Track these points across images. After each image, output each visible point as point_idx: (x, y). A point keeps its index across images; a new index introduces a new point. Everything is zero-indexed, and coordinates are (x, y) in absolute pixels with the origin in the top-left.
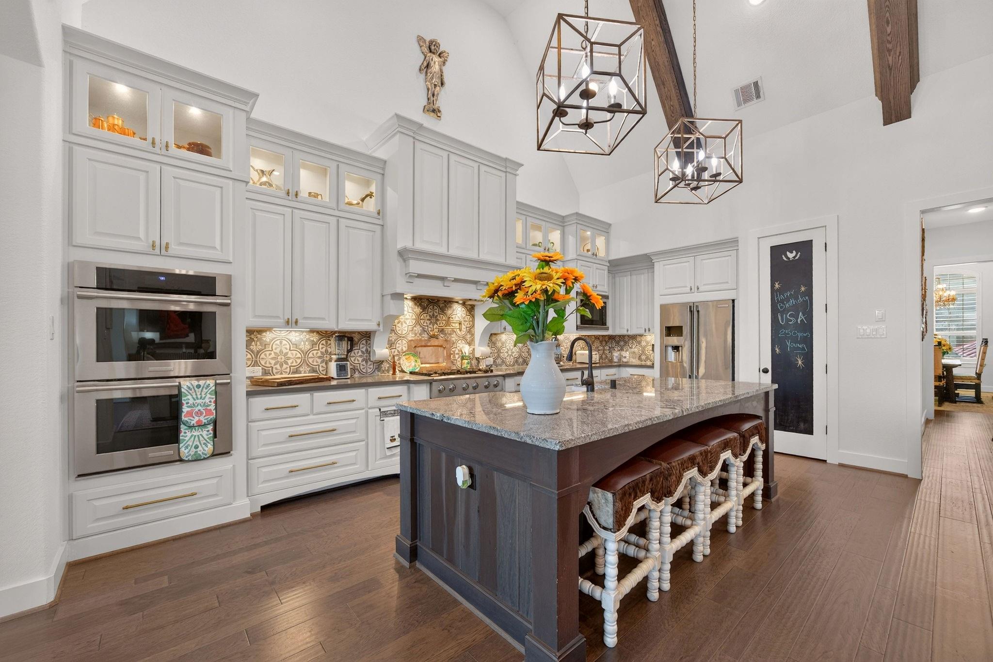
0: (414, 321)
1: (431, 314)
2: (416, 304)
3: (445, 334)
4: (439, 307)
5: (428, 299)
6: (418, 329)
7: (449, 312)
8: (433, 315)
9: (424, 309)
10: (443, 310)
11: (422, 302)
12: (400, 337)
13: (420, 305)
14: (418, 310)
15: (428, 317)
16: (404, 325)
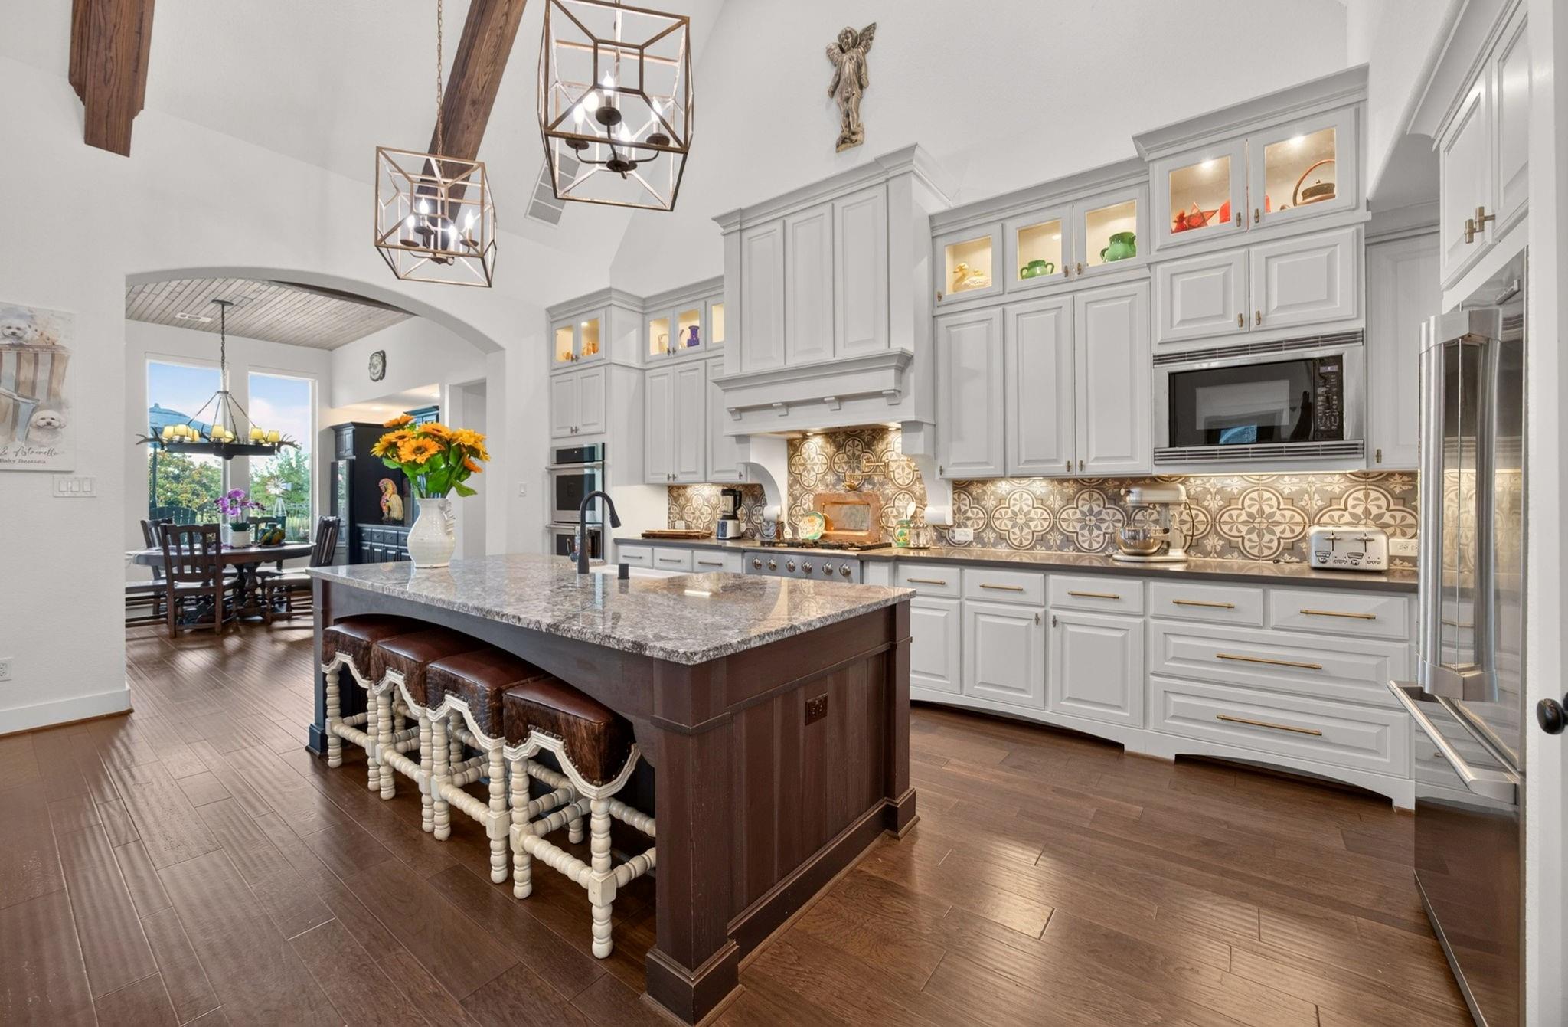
0: (825, 467)
1: (850, 453)
2: (828, 442)
3: (874, 485)
4: (863, 440)
5: (845, 432)
6: (830, 478)
7: (879, 447)
8: (854, 455)
9: (839, 447)
10: (869, 445)
11: (836, 437)
12: (806, 489)
13: (834, 441)
14: (830, 449)
15: (846, 459)
16: (812, 473)
